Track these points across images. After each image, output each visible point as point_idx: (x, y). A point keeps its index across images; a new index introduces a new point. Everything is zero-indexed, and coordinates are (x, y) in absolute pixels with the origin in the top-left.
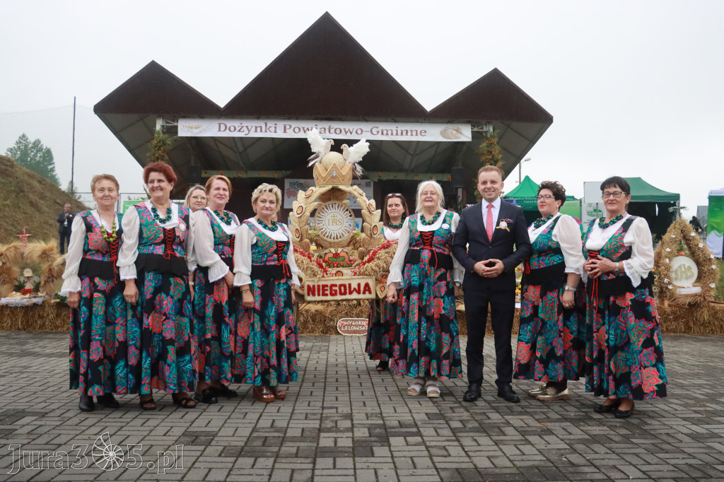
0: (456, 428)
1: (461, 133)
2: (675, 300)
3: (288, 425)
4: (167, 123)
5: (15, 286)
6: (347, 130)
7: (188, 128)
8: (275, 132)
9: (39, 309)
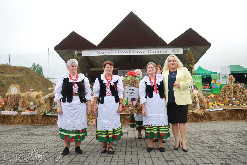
1: (179, 51)
4: (78, 52)
5: (27, 108)
6: (140, 52)
7: (85, 53)
8: (115, 53)
9: (36, 116)
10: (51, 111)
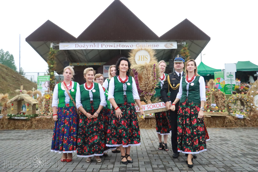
0: (154, 168)
1: (173, 45)
2: (255, 112)
3: (88, 167)
4: (55, 44)
6: (127, 46)
7: (63, 46)
8: (98, 47)
9: (1, 120)
10: (18, 114)
